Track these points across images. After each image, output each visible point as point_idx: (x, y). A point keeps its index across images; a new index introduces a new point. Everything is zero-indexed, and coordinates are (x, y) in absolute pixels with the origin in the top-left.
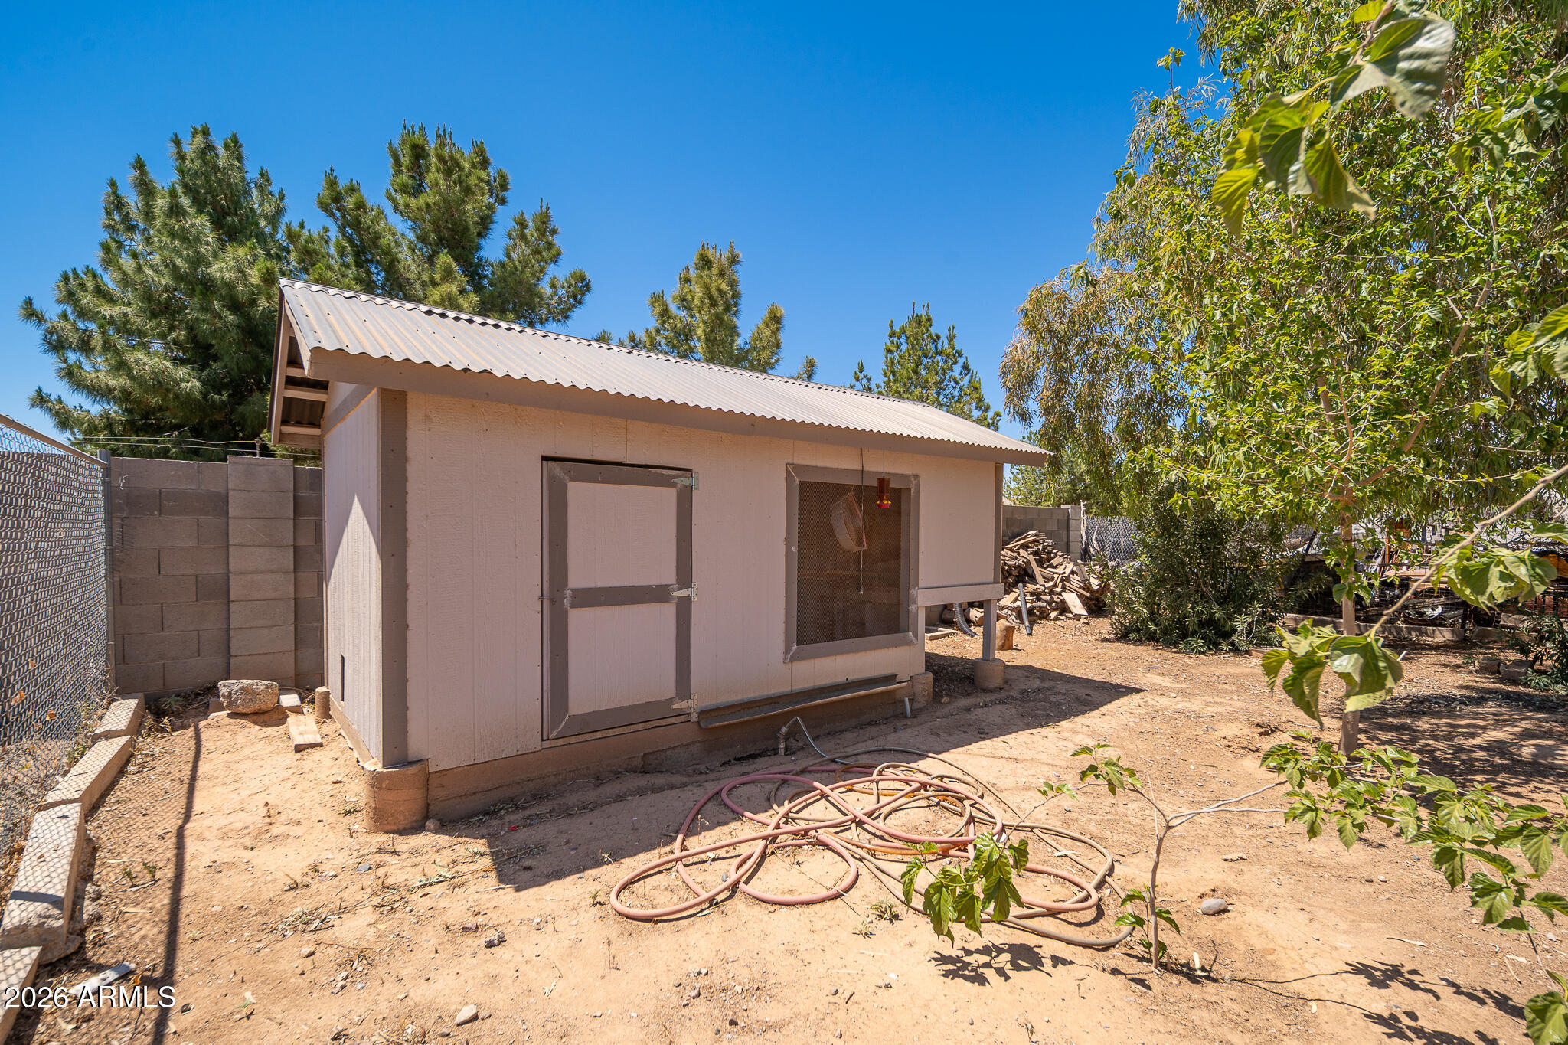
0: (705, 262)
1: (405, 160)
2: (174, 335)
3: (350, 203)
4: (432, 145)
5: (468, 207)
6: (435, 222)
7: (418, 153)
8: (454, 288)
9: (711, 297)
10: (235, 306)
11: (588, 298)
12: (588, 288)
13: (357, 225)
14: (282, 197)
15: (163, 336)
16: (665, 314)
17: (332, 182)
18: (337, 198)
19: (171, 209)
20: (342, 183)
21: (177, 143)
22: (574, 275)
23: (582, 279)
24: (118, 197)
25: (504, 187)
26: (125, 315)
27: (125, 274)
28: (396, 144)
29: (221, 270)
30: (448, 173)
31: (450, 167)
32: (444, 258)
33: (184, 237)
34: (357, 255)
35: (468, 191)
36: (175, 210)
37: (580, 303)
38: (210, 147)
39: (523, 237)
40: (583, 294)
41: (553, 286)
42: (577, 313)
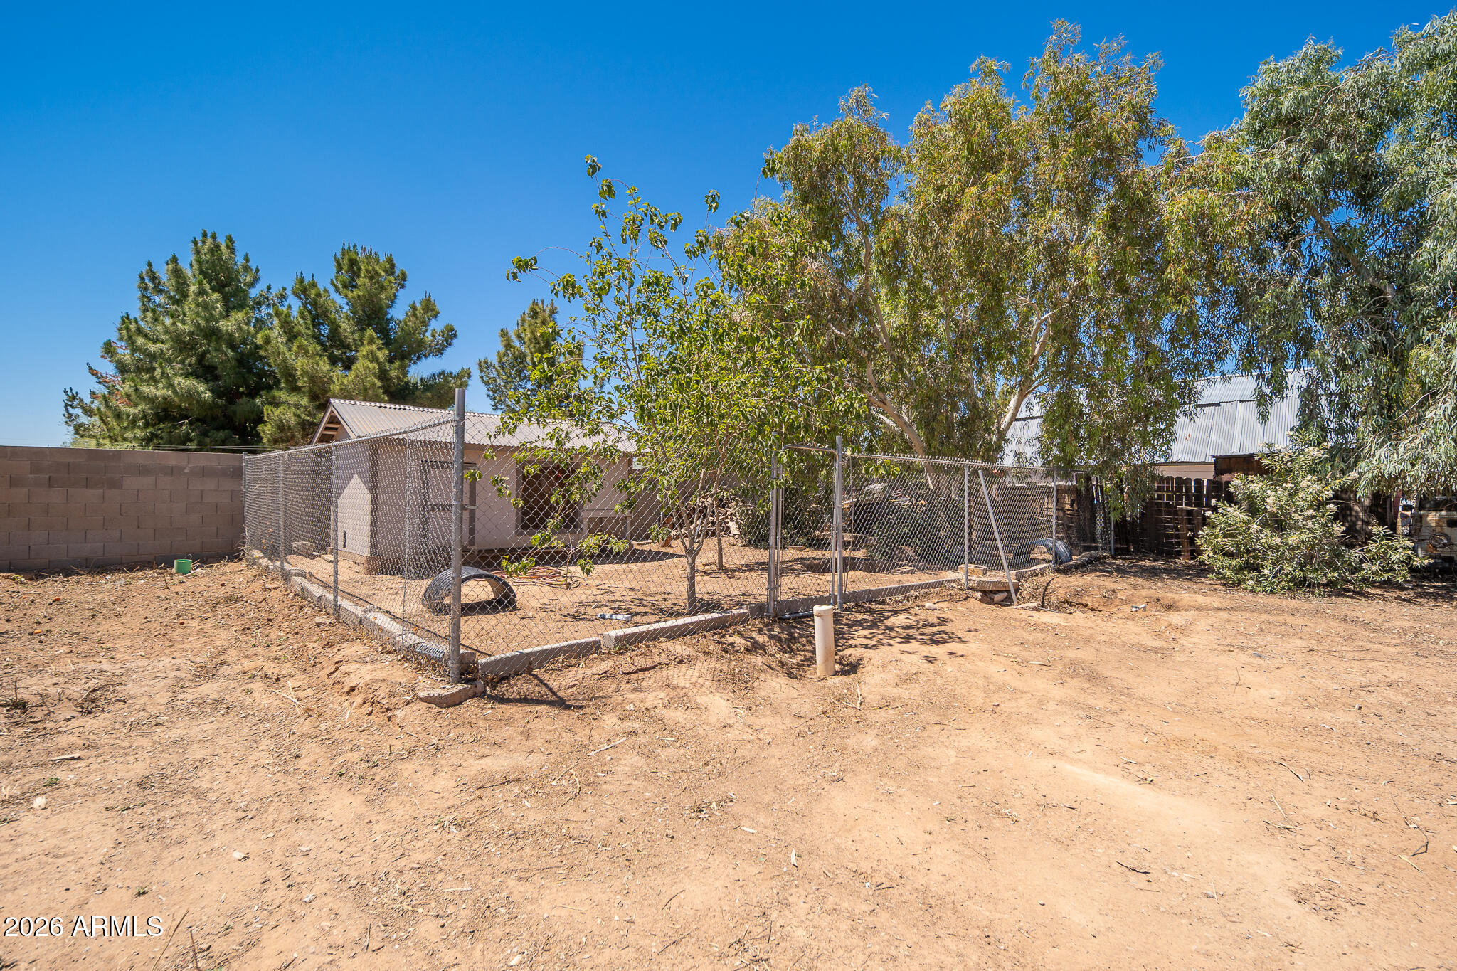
0: (535, 314)
1: (345, 267)
2: (188, 360)
3: (313, 292)
4: (360, 257)
5: (383, 296)
6: (363, 306)
7: (353, 262)
8: (374, 347)
9: (536, 338)
10: (233, 347)
11: (455, 341)
12: (455, 335)
13: (315, 304)
14: (257, 271)
15: (182, 362)
16: (508, 346)
17: (301, 281)
18: (304, 291)
19: (200, 293)
20: (307, 279)
21: (196, 243)
22: (446, 327)
23: (452, 330)
24: (154, 273)
25: (404, 280)
26: (161, 349)
27: (166, 327)
28: (339, 255)
29: (227, 325)
30: (371, 278)
31: (373, 276)
32: (370, 332)
33: (206, 307)
34: (313, 320)
35: (383, 288)
36: (202, 292)
37: (450, 345)
38: (218, 247)
39: (415, 315)
40: (452, 339)
41: (433, 336)
42: (448, 351)
